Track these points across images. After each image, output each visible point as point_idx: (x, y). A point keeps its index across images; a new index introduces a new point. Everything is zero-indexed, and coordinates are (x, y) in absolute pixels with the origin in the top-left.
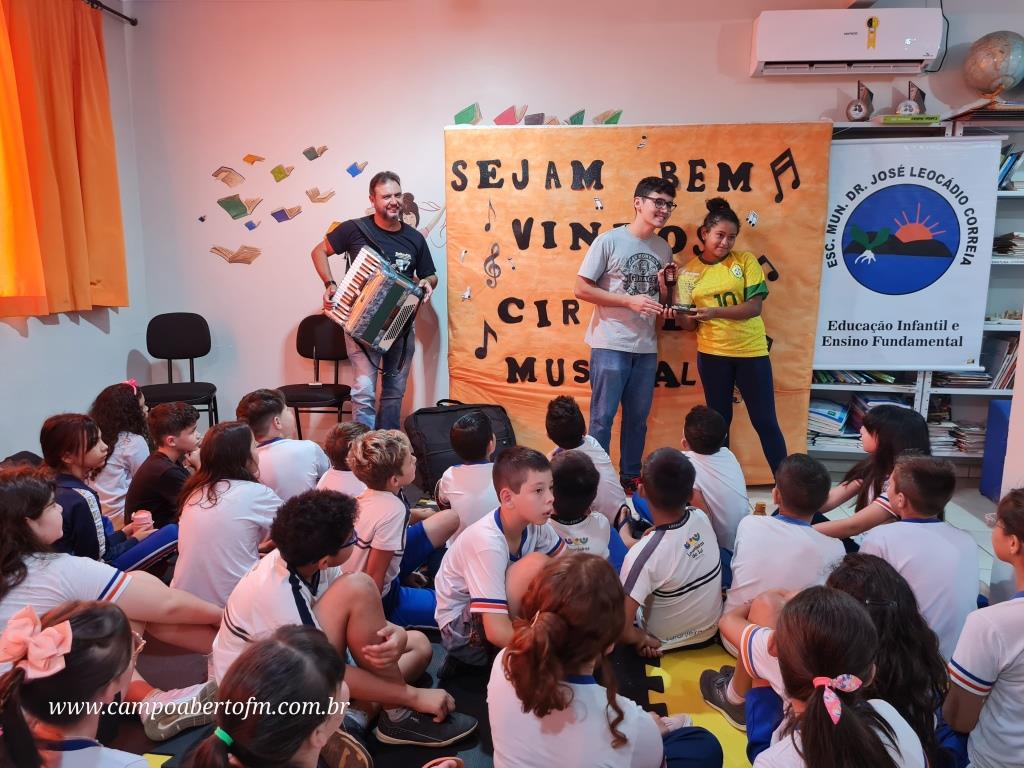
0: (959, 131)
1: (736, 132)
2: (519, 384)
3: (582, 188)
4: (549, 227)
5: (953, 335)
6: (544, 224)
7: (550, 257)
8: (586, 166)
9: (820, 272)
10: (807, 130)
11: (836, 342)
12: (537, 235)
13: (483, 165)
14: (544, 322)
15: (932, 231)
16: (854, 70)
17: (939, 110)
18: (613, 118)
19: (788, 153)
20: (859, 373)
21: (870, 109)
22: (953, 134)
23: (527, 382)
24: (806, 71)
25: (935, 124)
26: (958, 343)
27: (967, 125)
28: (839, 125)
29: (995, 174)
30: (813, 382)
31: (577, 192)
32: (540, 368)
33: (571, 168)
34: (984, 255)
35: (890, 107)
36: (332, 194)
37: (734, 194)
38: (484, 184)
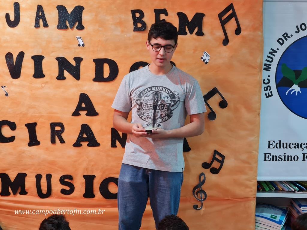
2: (11, 197)
3: (67, 28)
4: (38, 60)
6: (34, 58)
7: (39, 86)
8: (70, 10)
9: (260, 101)
11: (275, 158)
12: (28, 67)
14: (34, 141)
19: (231, 7)
20: (294, 183)
23: (18, 195)
30: (258, 190)
31: (62, 32)
32: (30, 183)
33: (57, 11)
37: (191, 37)
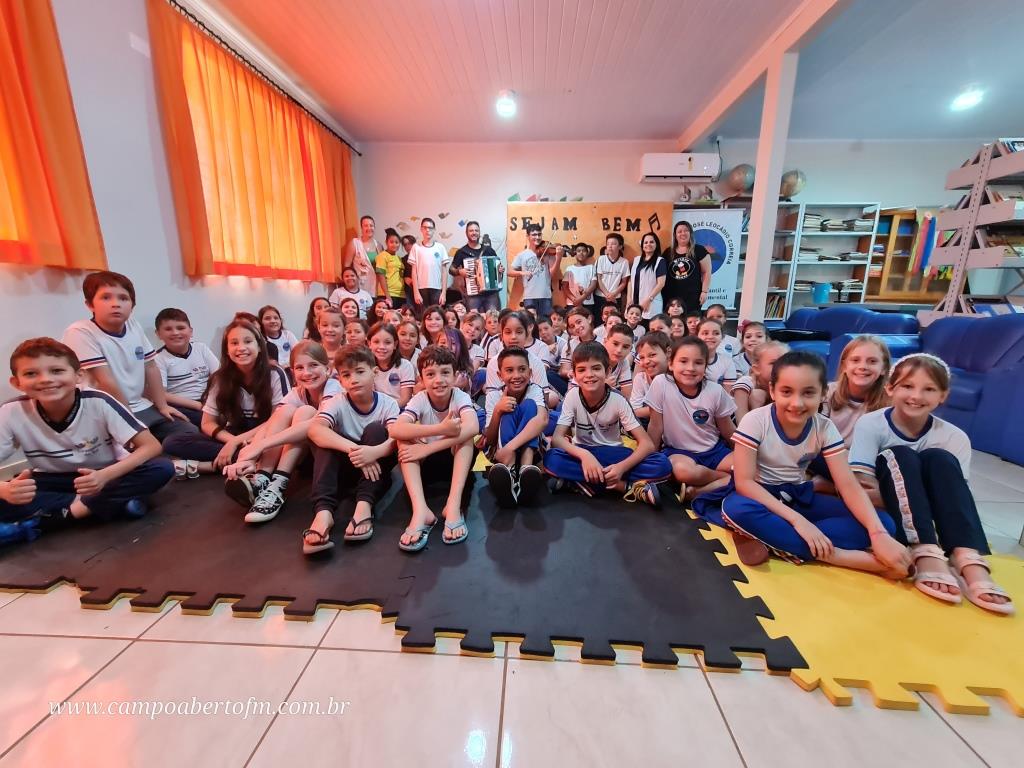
0: (726, 206)
1: (634, 205)
3: (568, 229)
5: (723, 294)
8: (570, 220)
10: (663, 205)
13: (524, 219)
15: (716, 249)
16: (684, 180)
17: (718, 198)
18: (581, 200)
19: (655, 215)
21: (690, 198)
22: (724, 208)
24: (663, 180)
25: (716, 204)
26: (725, 298)
27: (729, 204)
28: (676, 203)
29: (741, 226)
31: (566, 232)
33: (563, 221)
34: (736, 260)
35: (698, 196)
36: (451, 235)
37: (633, 232)
38: (524, 228)
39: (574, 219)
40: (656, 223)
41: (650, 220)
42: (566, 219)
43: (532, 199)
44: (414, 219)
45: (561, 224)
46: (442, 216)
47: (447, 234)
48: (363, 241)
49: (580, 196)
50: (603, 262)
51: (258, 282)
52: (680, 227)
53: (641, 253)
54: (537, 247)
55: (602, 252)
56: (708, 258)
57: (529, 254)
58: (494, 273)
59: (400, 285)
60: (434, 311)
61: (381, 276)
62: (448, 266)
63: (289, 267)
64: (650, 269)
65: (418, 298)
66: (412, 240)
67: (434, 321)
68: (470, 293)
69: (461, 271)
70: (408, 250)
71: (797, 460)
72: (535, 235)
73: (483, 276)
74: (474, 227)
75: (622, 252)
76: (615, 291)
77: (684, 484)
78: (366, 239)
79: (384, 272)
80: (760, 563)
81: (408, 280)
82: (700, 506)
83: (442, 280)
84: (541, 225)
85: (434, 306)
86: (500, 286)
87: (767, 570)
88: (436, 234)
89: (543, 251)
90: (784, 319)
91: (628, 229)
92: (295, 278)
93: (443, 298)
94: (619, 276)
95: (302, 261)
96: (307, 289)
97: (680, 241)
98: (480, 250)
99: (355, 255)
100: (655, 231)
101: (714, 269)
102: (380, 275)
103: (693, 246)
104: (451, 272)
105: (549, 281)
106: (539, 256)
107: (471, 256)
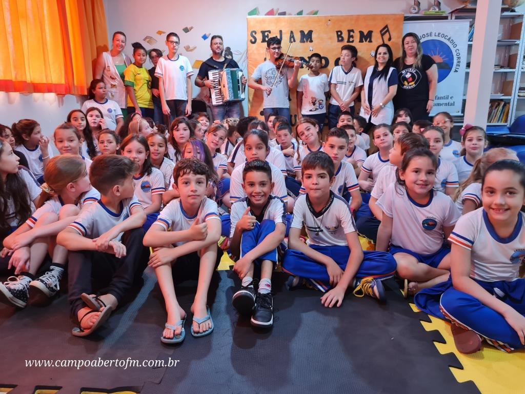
0: (454, 18)
1: (366, 18)
3: (304, 42)
5: (451, 101)
8: (306, 33)
10: (395, 17)
13: (263, 32)
15: (443, 59)
17: (446, 9)
18: (316, 13)
19: (386, 26)
21: (419, 9)
22: (451, 19)
25: (444, 15)
26: (453, 104)
27: (457, 15)
28: (406, 15)
29: (467, 36)
33: (300, 34)
34: (463, 68)
35: (427, 8)
36: (195, 48)
37: (365, 44)
38: (264, 41)
39: (310, 32)
40: (387, 35)
41: (381, 31)
42: (302, 32)
43: (271, 13)
44: (160, 33)
45: (298, 36)
46: (186, 30)
47: (191, 47)
48: (113, 56)
49: (316, 10)
50: (337, 73)
51: (15, 96)
52: (408, 39)
53: (374, 62)
54: (277, 60)
55: (337, 63)
56: (434, 67)
57: (269, 66)
58: (237, 85)
59: (148, 96)
60: (181, 122)
61: (131, 89)
62: (194, 78)
63: (44, 81)
64: (382, 79)
65: (166, 109)
66: (160, 54)
67: (182, 131)
68: (214, 102)
69: (206, 82)
70: (155, 63)
71: (509, 257)
72: (274, 48)
73: (227, 86)
74: (217, 40)
75: (355, 62)
76: (348, 100)
77: (406, 281)
78: (115, 53)
79: (133, 85)
80: (474, 351)
81: (155, 91)
82: (422, 300)
83: (187, 92)
84: (279, 37)
85: (181, 117)
86: (242, 96)
87: (482, 357)
88: (180, 48)
89: (282, 63)
90: (508, 124)
91: (361, 41)
92: (49, 91)
93: (189, 108)
94: (352, 85)
95: (56, 76)
96: (61, 102)
97: (408, 52)
98: (223, 63)
99: (105, 68)
100: (386, 42)
101: (441, 79)
102: (129, 88)
103: (419, 56)
104: (197, 84)
105: (287, 92)
106: (278, 68)
107: (216, 69)
